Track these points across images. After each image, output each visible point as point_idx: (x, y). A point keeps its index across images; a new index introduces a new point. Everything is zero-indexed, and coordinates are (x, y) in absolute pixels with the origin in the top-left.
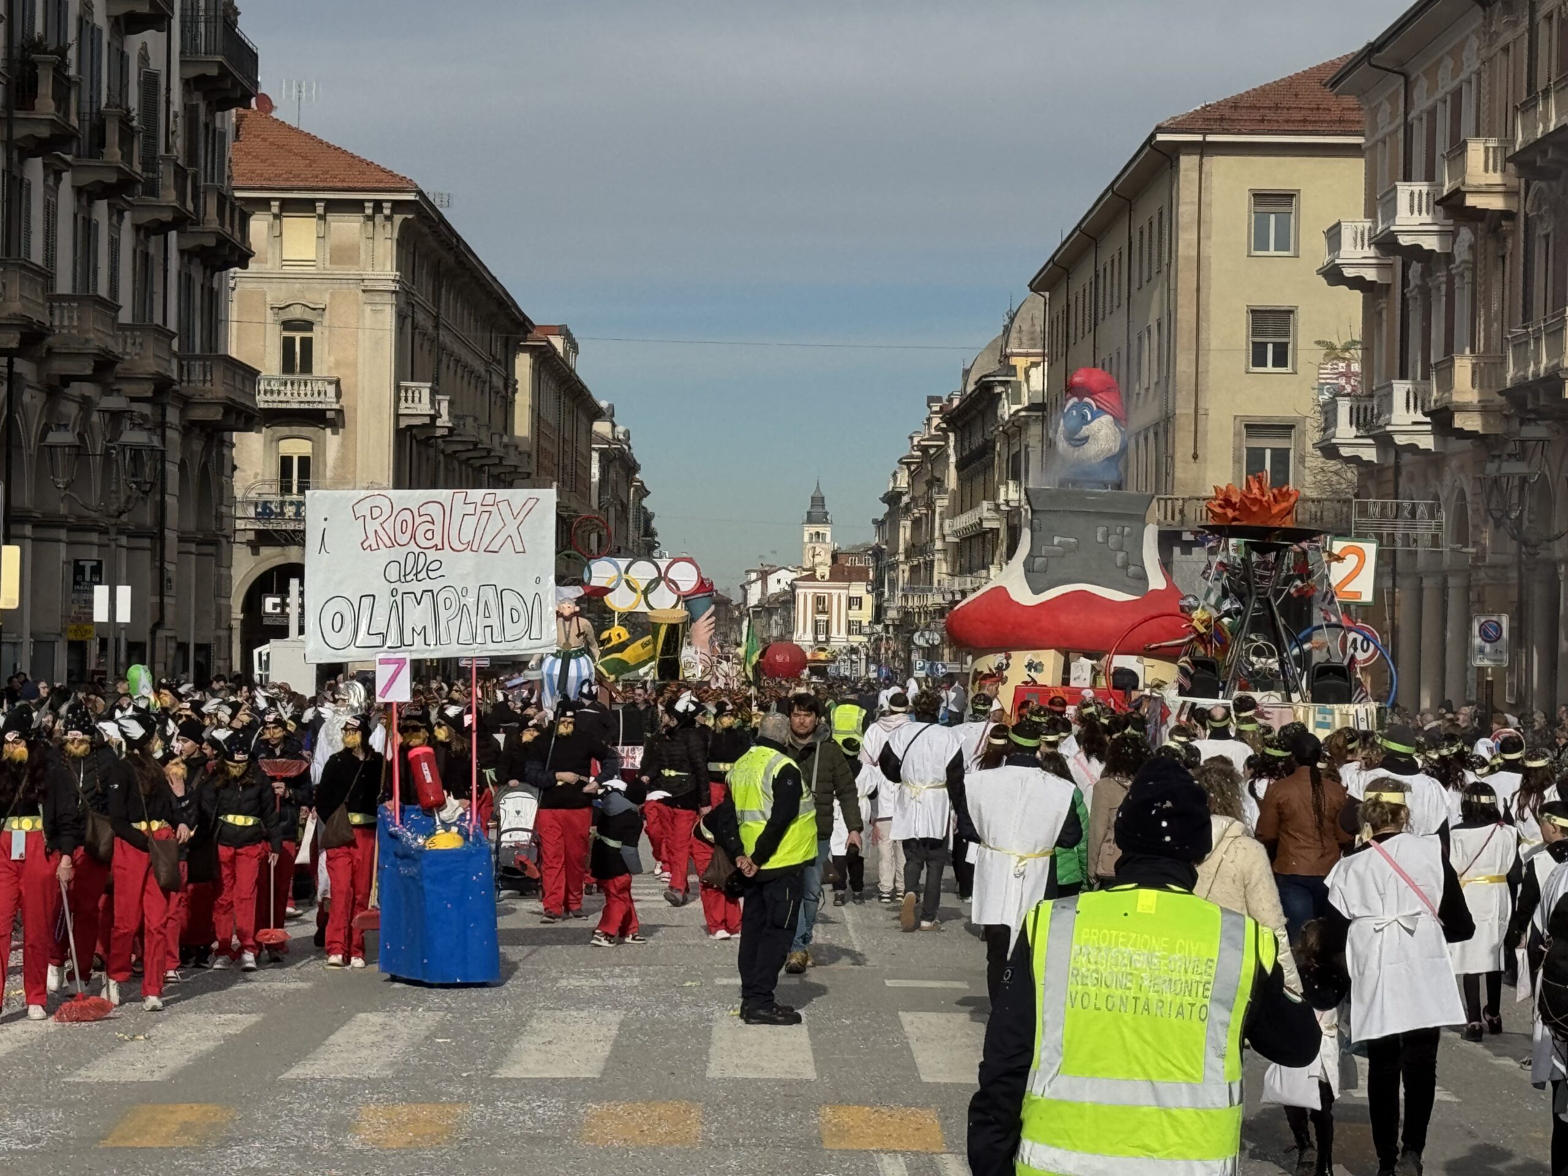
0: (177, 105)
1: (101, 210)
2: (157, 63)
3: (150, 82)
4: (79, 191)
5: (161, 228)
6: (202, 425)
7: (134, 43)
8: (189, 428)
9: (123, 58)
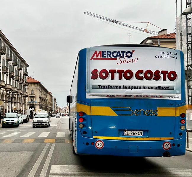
0: (23, 75)
1: (17, 82)
2: (21, 73)
3: (21, 74)
4: (15, 80)
5: (21, 83)
6: (24, 96)
7: (19, 71)
8: (23, 97)
9: (18, 72)
